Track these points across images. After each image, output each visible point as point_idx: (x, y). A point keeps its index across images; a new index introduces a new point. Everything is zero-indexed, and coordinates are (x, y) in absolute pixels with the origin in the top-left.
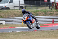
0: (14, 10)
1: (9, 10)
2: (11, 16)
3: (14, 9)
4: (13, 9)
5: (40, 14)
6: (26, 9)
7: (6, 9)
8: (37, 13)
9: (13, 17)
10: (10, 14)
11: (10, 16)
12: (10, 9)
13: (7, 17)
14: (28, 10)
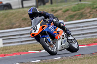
0: (22, 10)
1: (10, 11)
2: (18, 24)
3: (23, 7)
4: (19, 8)
5: (88, 15)
6: (54, 4)
7: (3, 9)
8: (81, 11)
9: (21, 27)
10: (13, 21)
11: (14, 26)
12: (13, 7)
13: (8, 29)
14: (58, 6)
